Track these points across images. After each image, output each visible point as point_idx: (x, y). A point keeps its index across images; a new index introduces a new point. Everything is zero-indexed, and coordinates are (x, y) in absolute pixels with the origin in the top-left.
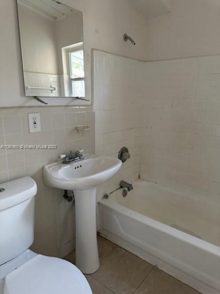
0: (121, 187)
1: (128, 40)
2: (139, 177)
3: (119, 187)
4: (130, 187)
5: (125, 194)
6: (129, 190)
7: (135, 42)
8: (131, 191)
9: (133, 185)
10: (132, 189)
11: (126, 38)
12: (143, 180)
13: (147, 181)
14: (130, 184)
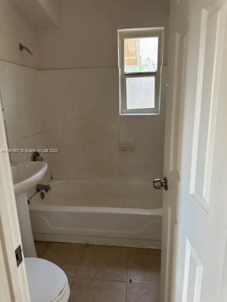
0: (38, 190)
1: (24, 50)
2: (52, 178)
3: (36, 191)
4: (47, 188)
5: (43, 196)
6: (47, 191)
7: (32, 52)
8: (49, 191)
9: (50, 186)
10: (50, 189)
11: (21, 47)
12: (56, 179)
13: (60, 179)
14: (47, 185)
